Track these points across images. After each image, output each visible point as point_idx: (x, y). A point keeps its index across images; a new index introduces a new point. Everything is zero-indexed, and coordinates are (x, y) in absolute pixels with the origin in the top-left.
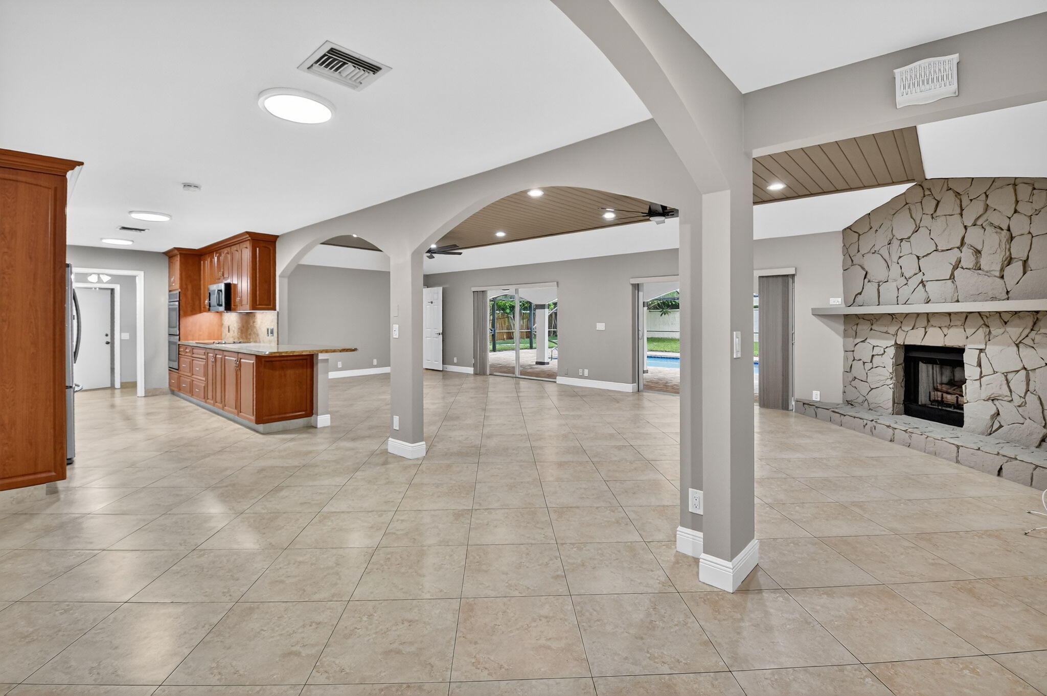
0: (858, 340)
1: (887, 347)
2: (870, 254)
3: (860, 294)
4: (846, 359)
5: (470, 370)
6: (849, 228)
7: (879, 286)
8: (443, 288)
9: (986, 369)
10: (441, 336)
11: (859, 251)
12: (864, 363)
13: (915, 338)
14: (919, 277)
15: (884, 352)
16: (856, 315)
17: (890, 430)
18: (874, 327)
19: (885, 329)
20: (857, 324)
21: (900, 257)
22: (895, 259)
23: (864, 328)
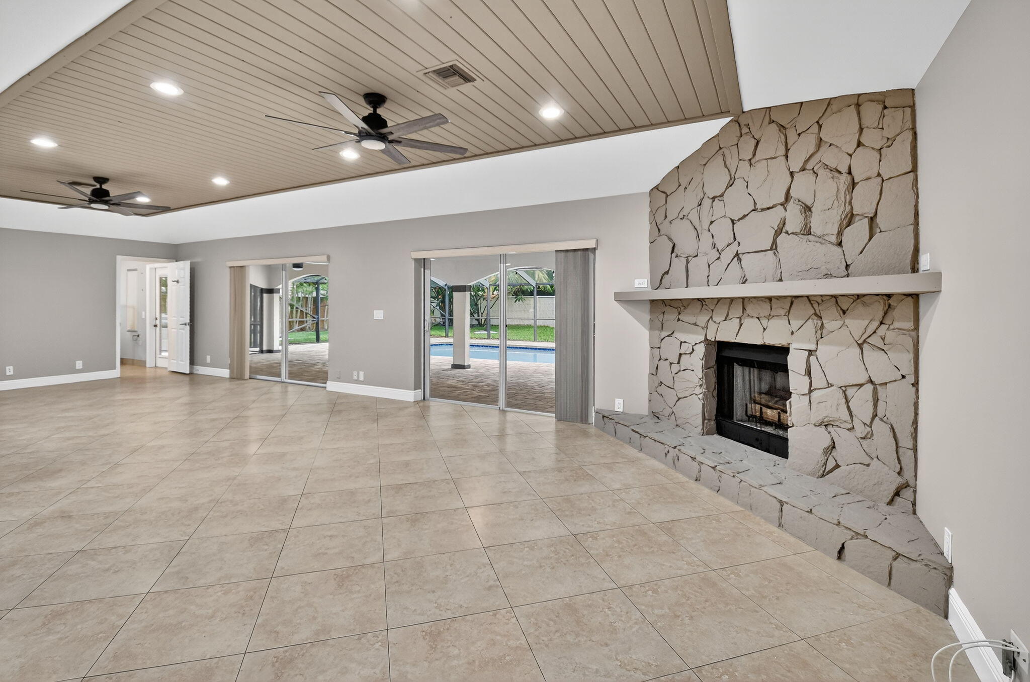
0: (664, 334)
1: (696, 344)
2: (678, 221)
3: (667, 273)
4: (652, 357)
5: (225, 373)
6: (657, 188)
7: (688, 262)
8: (191, 263)
9: (818, 381)
10: (188, 327)
11: (666, 217)
12: (671, 364)
13: (727, 332)
14: (734, 248)
15: (693, 350)
16: (663, 300)
17: (695, 464)
18: (681, 317)
19: (692, 319)
20: (664, 313)
21: (712, 222)
22: (706, 225)
23: (671, 316)
